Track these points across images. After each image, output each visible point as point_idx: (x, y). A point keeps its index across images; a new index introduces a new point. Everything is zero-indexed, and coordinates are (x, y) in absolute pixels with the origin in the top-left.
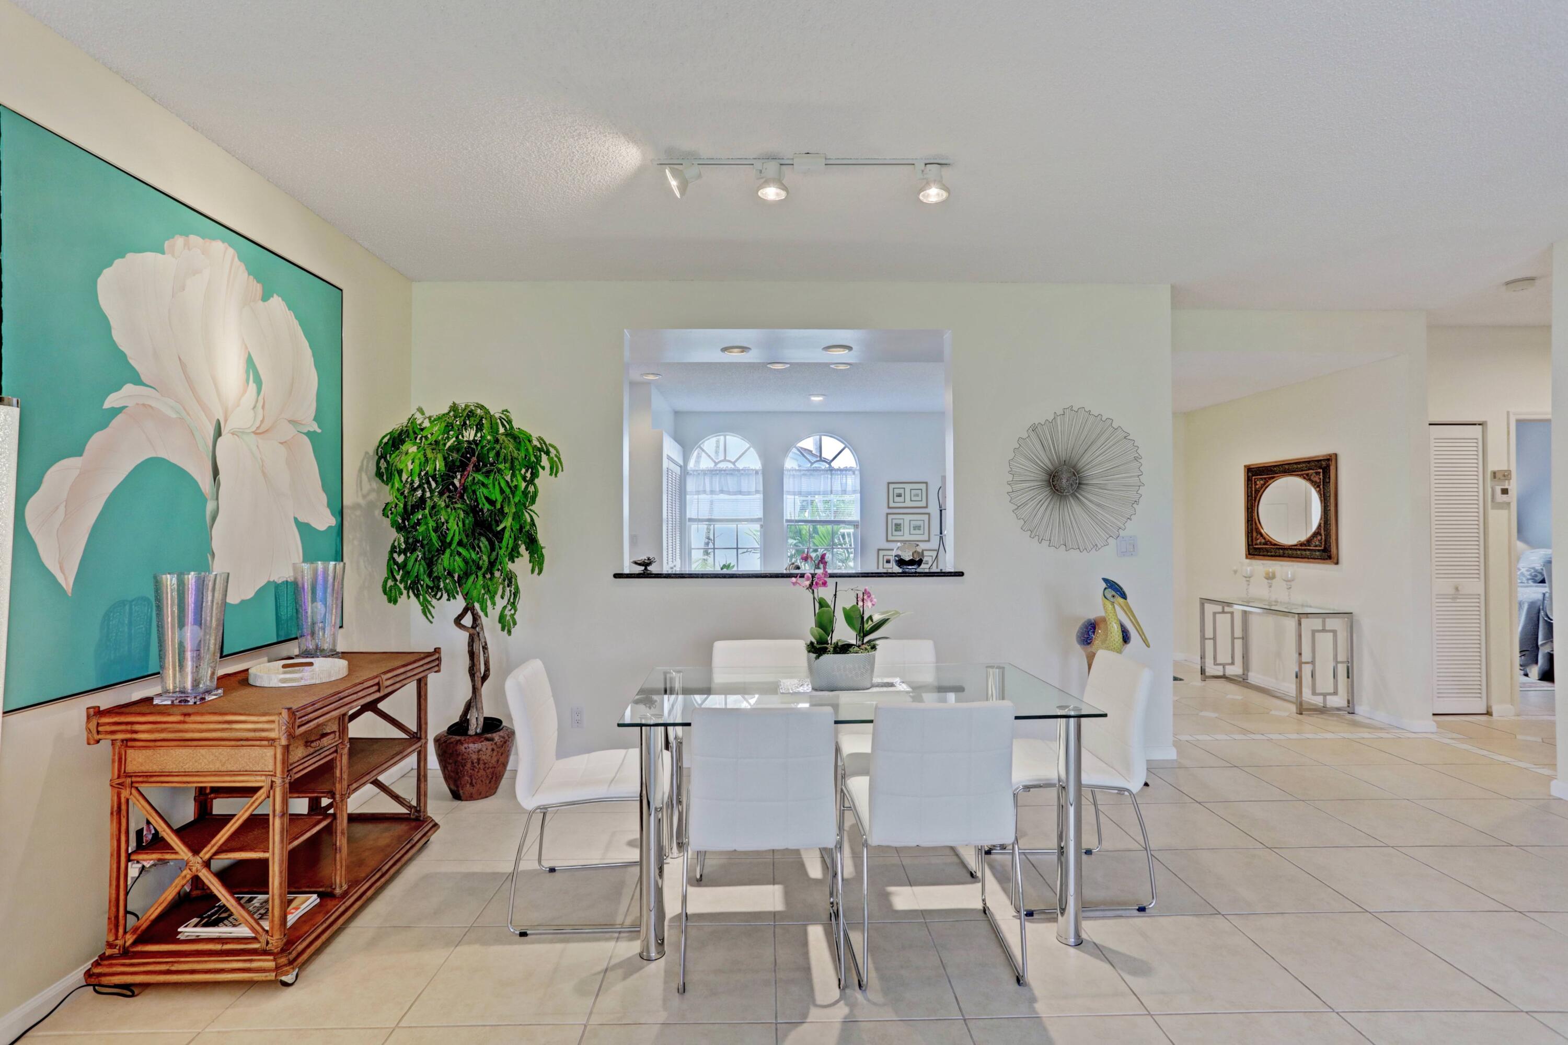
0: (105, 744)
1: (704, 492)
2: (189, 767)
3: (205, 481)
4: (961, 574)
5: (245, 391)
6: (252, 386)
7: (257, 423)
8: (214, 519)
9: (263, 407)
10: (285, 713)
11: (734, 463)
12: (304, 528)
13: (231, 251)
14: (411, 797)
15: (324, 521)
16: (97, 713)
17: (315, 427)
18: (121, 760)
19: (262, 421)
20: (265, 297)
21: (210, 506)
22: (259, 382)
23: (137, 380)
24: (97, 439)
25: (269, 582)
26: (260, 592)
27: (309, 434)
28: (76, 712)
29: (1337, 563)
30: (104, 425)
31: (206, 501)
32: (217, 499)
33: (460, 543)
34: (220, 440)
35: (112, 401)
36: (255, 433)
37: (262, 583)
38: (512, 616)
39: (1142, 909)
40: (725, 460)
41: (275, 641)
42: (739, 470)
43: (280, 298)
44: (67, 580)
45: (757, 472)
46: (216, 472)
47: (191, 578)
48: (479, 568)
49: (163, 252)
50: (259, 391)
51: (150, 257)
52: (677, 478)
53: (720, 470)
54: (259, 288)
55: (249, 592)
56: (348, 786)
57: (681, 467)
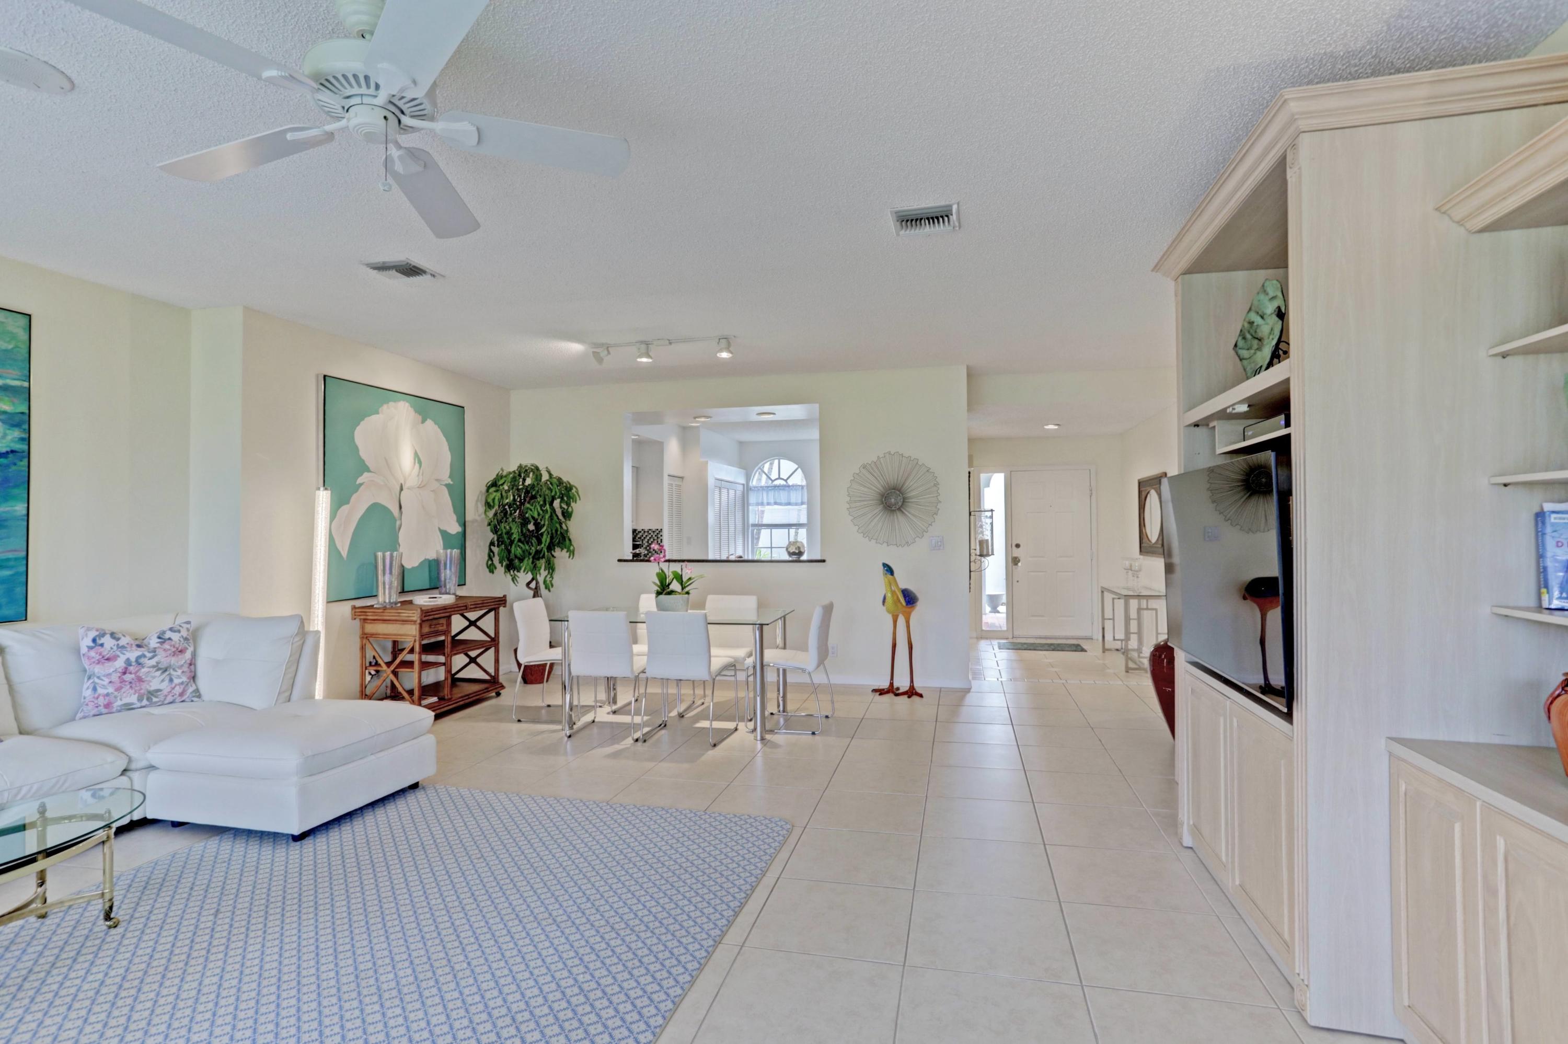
0: (358, 620)
1: (762, 504)
2: (386, 632)
3: (395, 511)
4: (824, 561)
5: (414, 468)
6: (417, 465)
7: (420, 483)
8: (400, 529)
9: (422, 474)
10: (419, 611)
11: (786, 480)
12: (444, 534)
14: (492, 671)
15: (454, 528)
16: (354, 608)
17: (450, 481)
18: (363, 628)
19: (422, 482)
20: (423, 422)
21: (398, 523)
22: (420, 463)
23: (369, 471)
24: (355, 497)
25: (426, 560)
26: (421, 563)
27: (447, 486)
28: (346, 608)
30: (357, 491)
31: (396, 520)
32: (401, 520)
33: (520, 540)
34: (402, 492)
35: (359, 481)
36: (419, 487)
37: (422, 559)
38: (551, 581)
39: (813, 733)
40: (779, 478)
41: (428, 587)
42: (789, 486)
43: (431, 420)
44: (344, 553)
45: (802, 487)
46: (400, 507)
47: (388, 554)
48: (530, 554)
49: (378, 413)
50: (420, 466)
51: (374, 418)
52: (739, 493)
53: (775, 486)
54: (420, 418)
55: (416, 564)
56: (451, 651)
57: (743, 485)
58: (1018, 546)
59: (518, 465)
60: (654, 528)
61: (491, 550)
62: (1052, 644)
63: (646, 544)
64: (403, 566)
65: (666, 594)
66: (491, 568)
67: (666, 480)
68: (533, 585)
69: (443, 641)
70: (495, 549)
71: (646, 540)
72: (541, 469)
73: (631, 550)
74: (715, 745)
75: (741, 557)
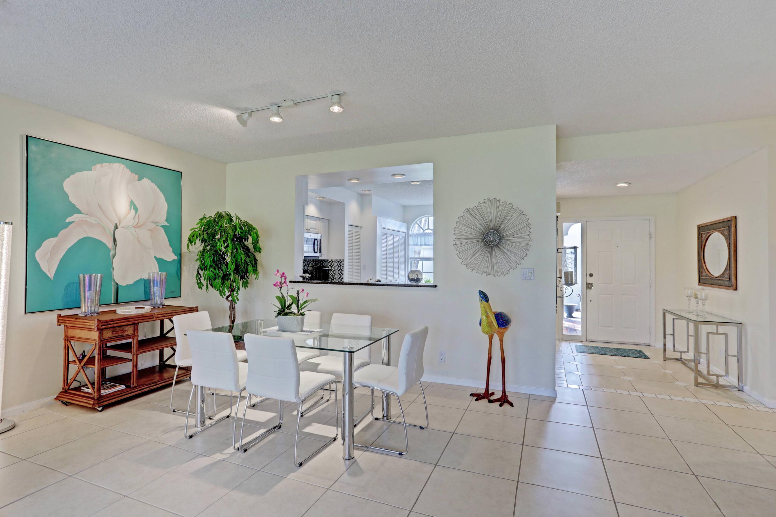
0: (62, 326)
1: (417, 245)
2: (79, 336)
3: (110, 244)
4: (436, 286)
5: (129, 213)
6: (133, 211)
7: (136, 223)
8: (113, 257)
9: (138, 218)
10: (96, 320)
12: (160, 261)
13: (122, 166)
15: (171, 257)
16: (60, 316)
17: (166, 224)
18: (66, 332)
19: (138, 223)
20: (139, 180)
21: (112, 252)
22: (136, 209)
23: (79, 212)
24: (63, 232)
25: (141, 279)
26: (137, 283)
27: (163, 227)
29: (736, 289)
30: (66, 227)
31: (110, 250)
32: (115, 250)
33: (211, 266)
34: (117, 230)
35: (69, 220)
36: (134, 227)
37: (136, 279)
39: (401, 454)
40: (428, 229)
41: (144, 300)
43: (147, 179)
44: (51, 276)
46: (115, 241)
48: (219, 276)
49: (91, 170)
50: (136, 213)
51: (85, 173)
52: (402, 238)
53: (426, 234)
54: (136, 177)
55: (131, 282)
56: (137, 350)
57: (405, 233)
58: (591, 275)
59: (216, 212)
60: (338, 259)
61: (198, 273)
62: (618, 349)
63: (334, 269)
64: (117, 284)
65: (283, 315)
66: (200, 285)
67: (347, 228)
68: (230, 299)
69: (131, 342)
70: (201, 272)
71: (334, 267)
72: (232, 215)
73: (301, 274)
74: (301, 464)
75: (379, 281)
